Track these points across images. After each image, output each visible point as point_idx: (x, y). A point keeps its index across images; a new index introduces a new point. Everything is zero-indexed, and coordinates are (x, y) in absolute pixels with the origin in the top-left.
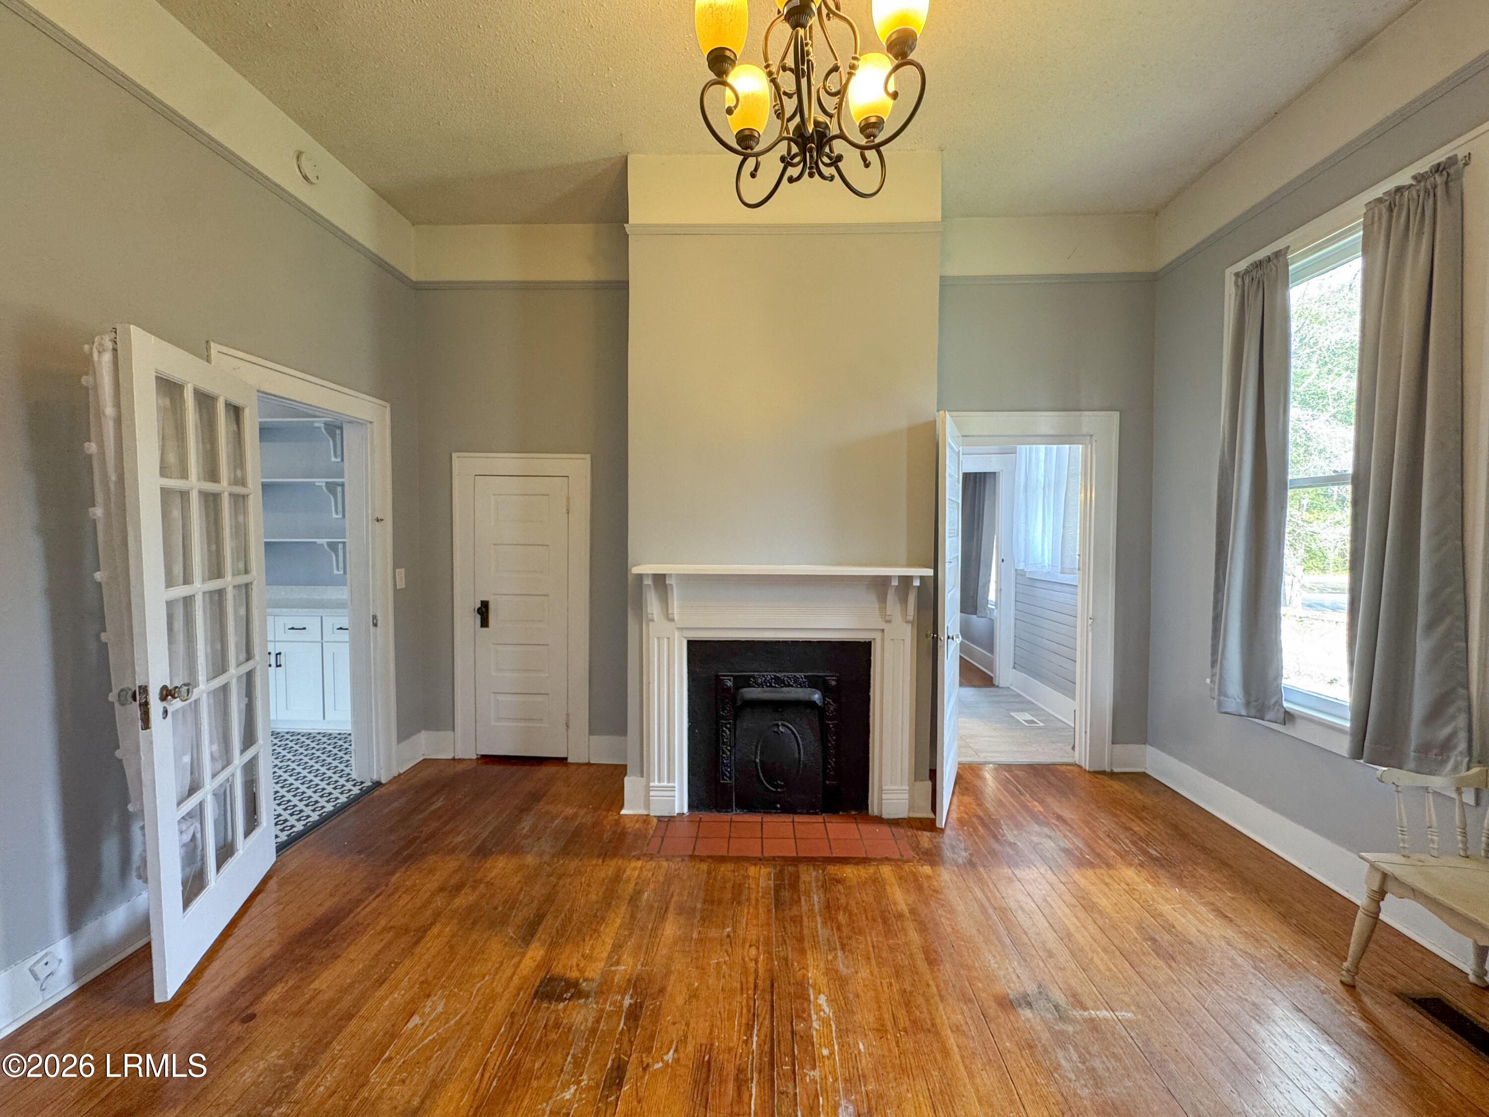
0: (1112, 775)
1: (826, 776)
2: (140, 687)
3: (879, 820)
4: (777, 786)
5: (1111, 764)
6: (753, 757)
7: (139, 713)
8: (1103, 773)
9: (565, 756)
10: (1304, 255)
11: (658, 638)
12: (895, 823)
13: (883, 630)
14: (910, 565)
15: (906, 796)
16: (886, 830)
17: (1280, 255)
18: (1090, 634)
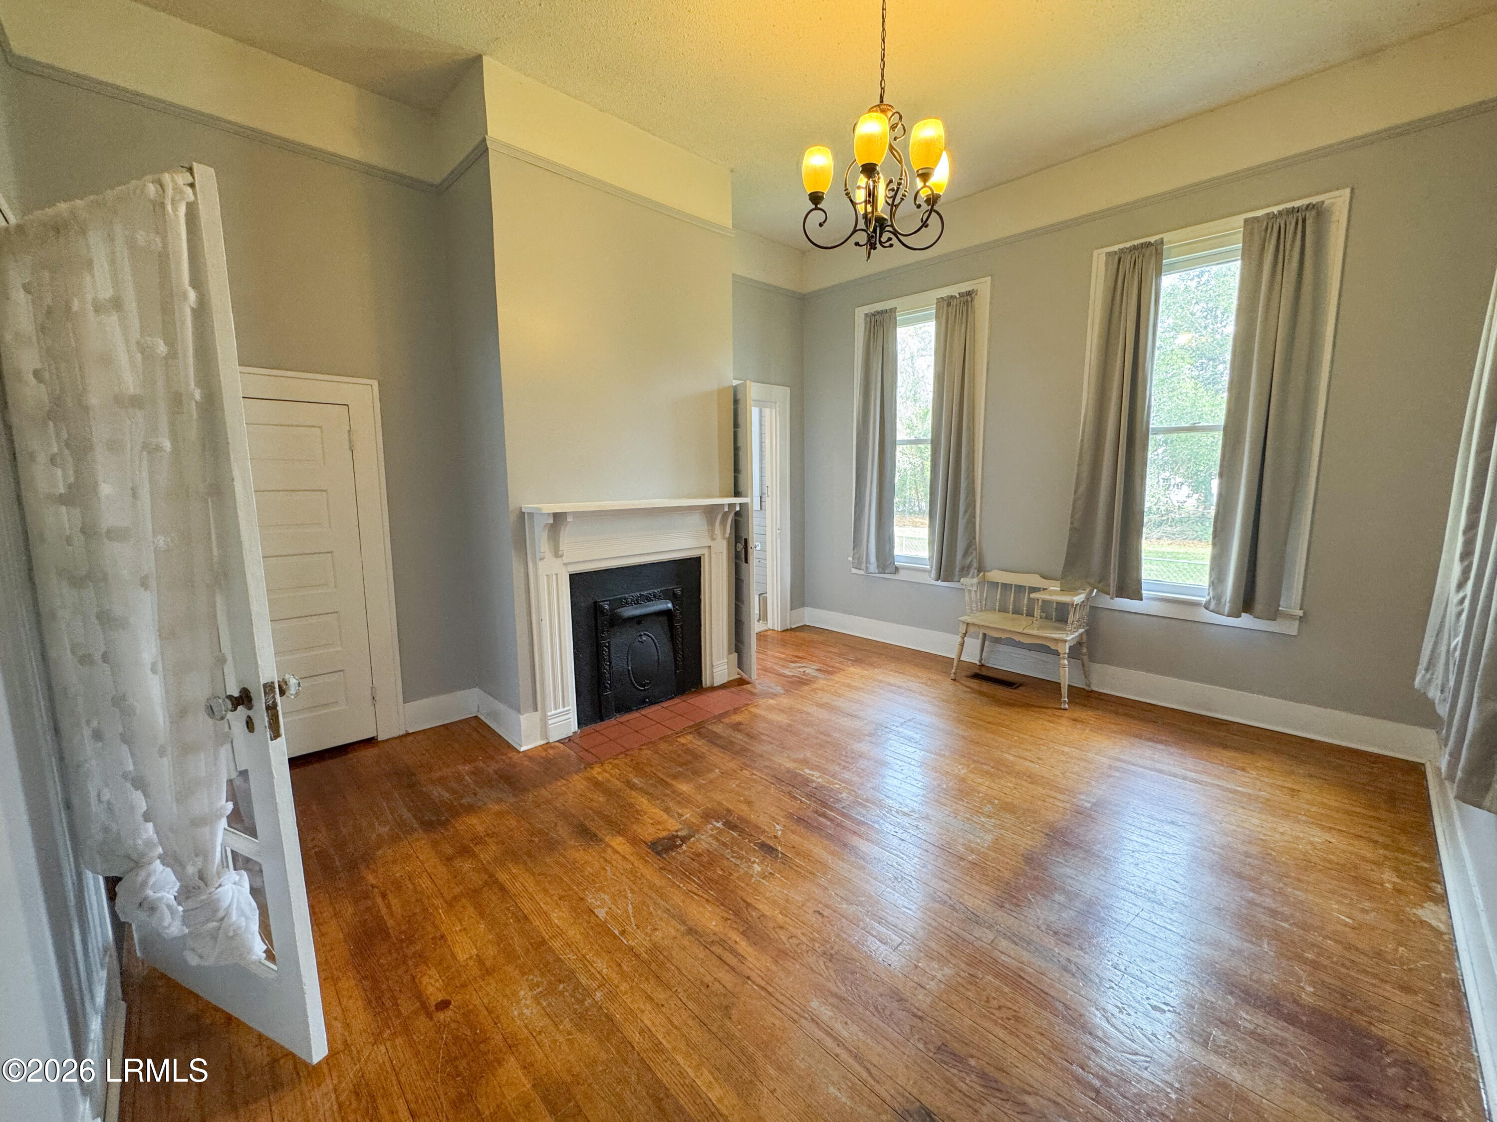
0: (792, 629)
1: (677, 668)
2: (265, 685)
3: (713, 689)
4: (643, 686)
5: (790, 624)
6: (626, 666)
7: (266, 719)
8: (787, 630)
9: (375, 735)
10: (903, 315)
11: (547, 576)
12: (723, 686)
13: (710, 547)
14: (721, 496)
15: (726, 667)
16: (721, 692)
17: (893, 311)
18: (779, 540)
